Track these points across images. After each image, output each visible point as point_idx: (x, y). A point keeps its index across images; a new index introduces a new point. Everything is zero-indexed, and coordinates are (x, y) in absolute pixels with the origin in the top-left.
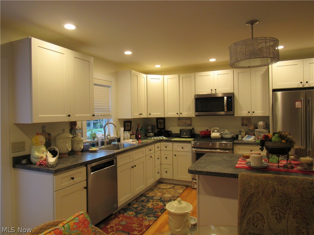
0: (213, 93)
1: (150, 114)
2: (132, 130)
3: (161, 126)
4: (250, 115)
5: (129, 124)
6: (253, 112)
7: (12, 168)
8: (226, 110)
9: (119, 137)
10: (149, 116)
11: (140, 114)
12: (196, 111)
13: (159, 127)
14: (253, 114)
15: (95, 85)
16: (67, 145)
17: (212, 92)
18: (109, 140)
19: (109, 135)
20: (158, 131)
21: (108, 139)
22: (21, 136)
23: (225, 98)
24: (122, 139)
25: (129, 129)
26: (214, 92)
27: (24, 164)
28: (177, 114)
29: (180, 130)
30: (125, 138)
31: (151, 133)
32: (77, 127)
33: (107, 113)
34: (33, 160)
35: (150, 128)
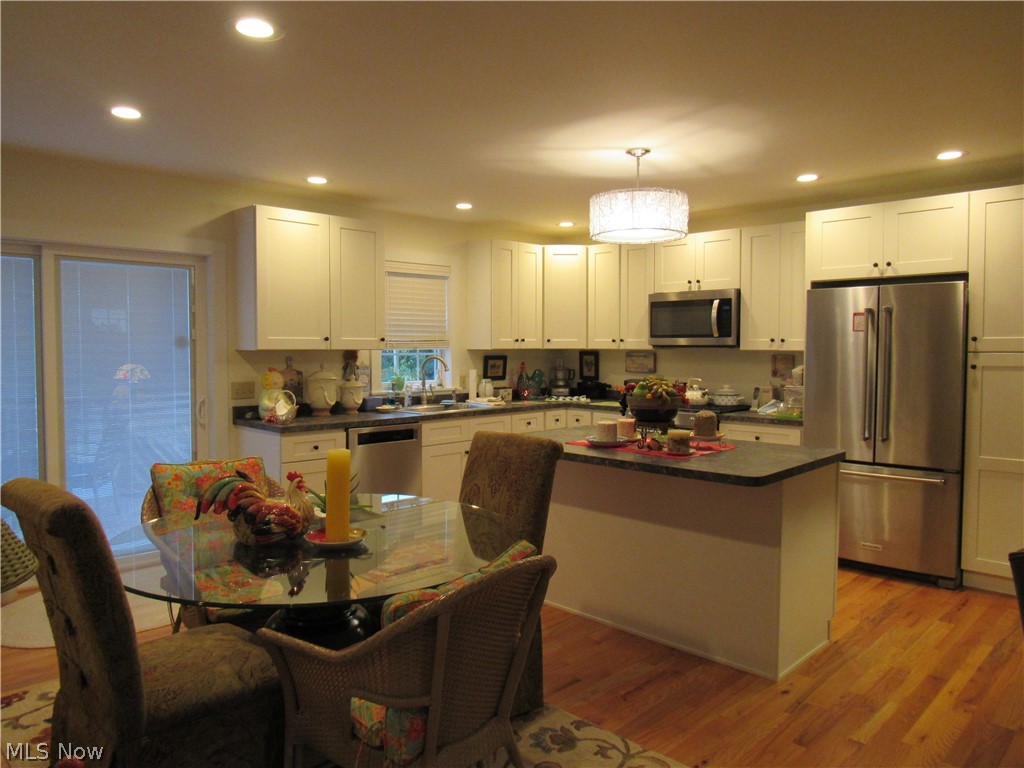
0: (693, 289)
1: (549, 341)
2: (507, 377)
3: (589, 370)
4: (775, 347)
5: (500, 363)
6: (783, 341)
7: (232, 424)
8: (716, 334)
9: (465, 392)
10: (548, 346)
11: (517, 340)
12: (653, 335)
13: (586, 373)
14: (782, 346)
15: (391, 274)
16: (326, 394)
17: (690, 288)
18: (437, 396)
19: (441, 385)
20: (579, 384)
21: (432, 392)
22: (245, 373)
23: (716, 302)
24: (472, 394)
25: (501, 374)
26: (695, 287)
27: (247, 419)
28: (614, 341)
29: (626, 383)
30: (481, 393)
31: (560, 387)
32: (358, 363)
33: (438, 336)
34: (262, 413)
35: (560, 375)
